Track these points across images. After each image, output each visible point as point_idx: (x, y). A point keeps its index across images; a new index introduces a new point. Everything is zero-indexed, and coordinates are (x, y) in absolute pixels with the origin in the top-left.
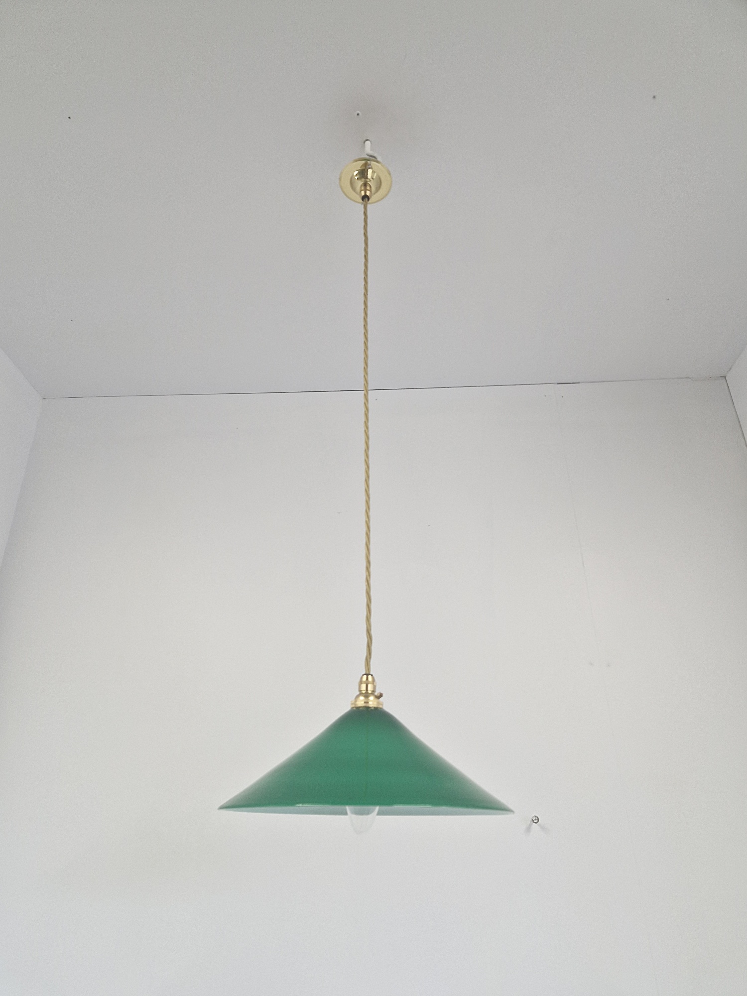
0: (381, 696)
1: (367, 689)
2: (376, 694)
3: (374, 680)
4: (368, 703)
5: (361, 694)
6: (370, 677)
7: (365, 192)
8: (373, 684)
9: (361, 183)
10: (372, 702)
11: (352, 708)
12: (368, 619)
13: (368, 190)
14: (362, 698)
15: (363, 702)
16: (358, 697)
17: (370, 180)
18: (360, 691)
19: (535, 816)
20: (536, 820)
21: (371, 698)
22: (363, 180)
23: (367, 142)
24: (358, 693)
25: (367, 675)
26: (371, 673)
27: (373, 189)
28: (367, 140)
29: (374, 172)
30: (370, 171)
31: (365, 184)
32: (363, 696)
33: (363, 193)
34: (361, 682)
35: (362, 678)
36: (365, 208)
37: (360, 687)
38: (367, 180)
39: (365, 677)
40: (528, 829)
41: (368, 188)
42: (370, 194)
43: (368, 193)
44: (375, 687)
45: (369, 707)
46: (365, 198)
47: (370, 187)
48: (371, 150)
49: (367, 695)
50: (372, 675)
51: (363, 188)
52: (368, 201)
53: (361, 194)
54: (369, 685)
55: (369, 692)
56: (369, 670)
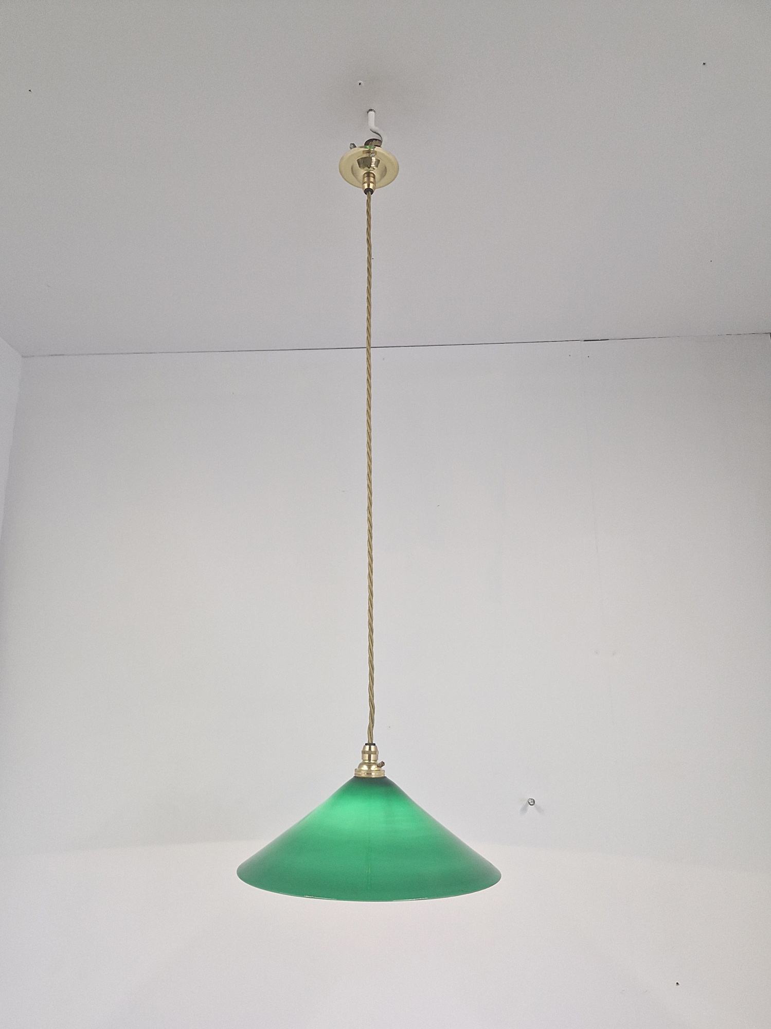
0: (383, 764)
1: (369, 759)
2: (378, 763)
3: (375, 748)
4: (371, 772)
5: (363, 763)
6: (372, 747)
7: (369, 185)
8: (375, 753)
9: (363, 172)
10: (375, 772)
11: (355, 778)
13: (372, 183)
14: (364, 768)
15: (365, 772)
16: (361, 765)
17: (374, 169)
19: (532, 799)
20: (532, 802)
21: (374, 768)
22: (367, 168)
23: (371, 113)
24: (361, 761)
25: (370, 744)
26: (373, 743)
27: (377, 176)
28: (371, 110)
29: (378, 160)
30: (374, 158)
31: (368, 174)
32: (364, 765)
33: (366, 186)
34: (364, 752)
35: (364, 747)
36: (369, 197)
37: (362, 756)
38: (371, 169)
39: (368, 747)
40: (524, 809)
41: (372, 179)
42: (373, 187)
43: (371, 187)
44: (377, 756)
45: (371, 778)
46: (369, 191)
47: (374, 177)
48: (375, 125)
49: (369, 765)
50: (374, 745)
51: (366, 179)
52: (372, 194)
53: (364, 187)
54: (372, 755)
55: (372, 762)
56: (372, 739)
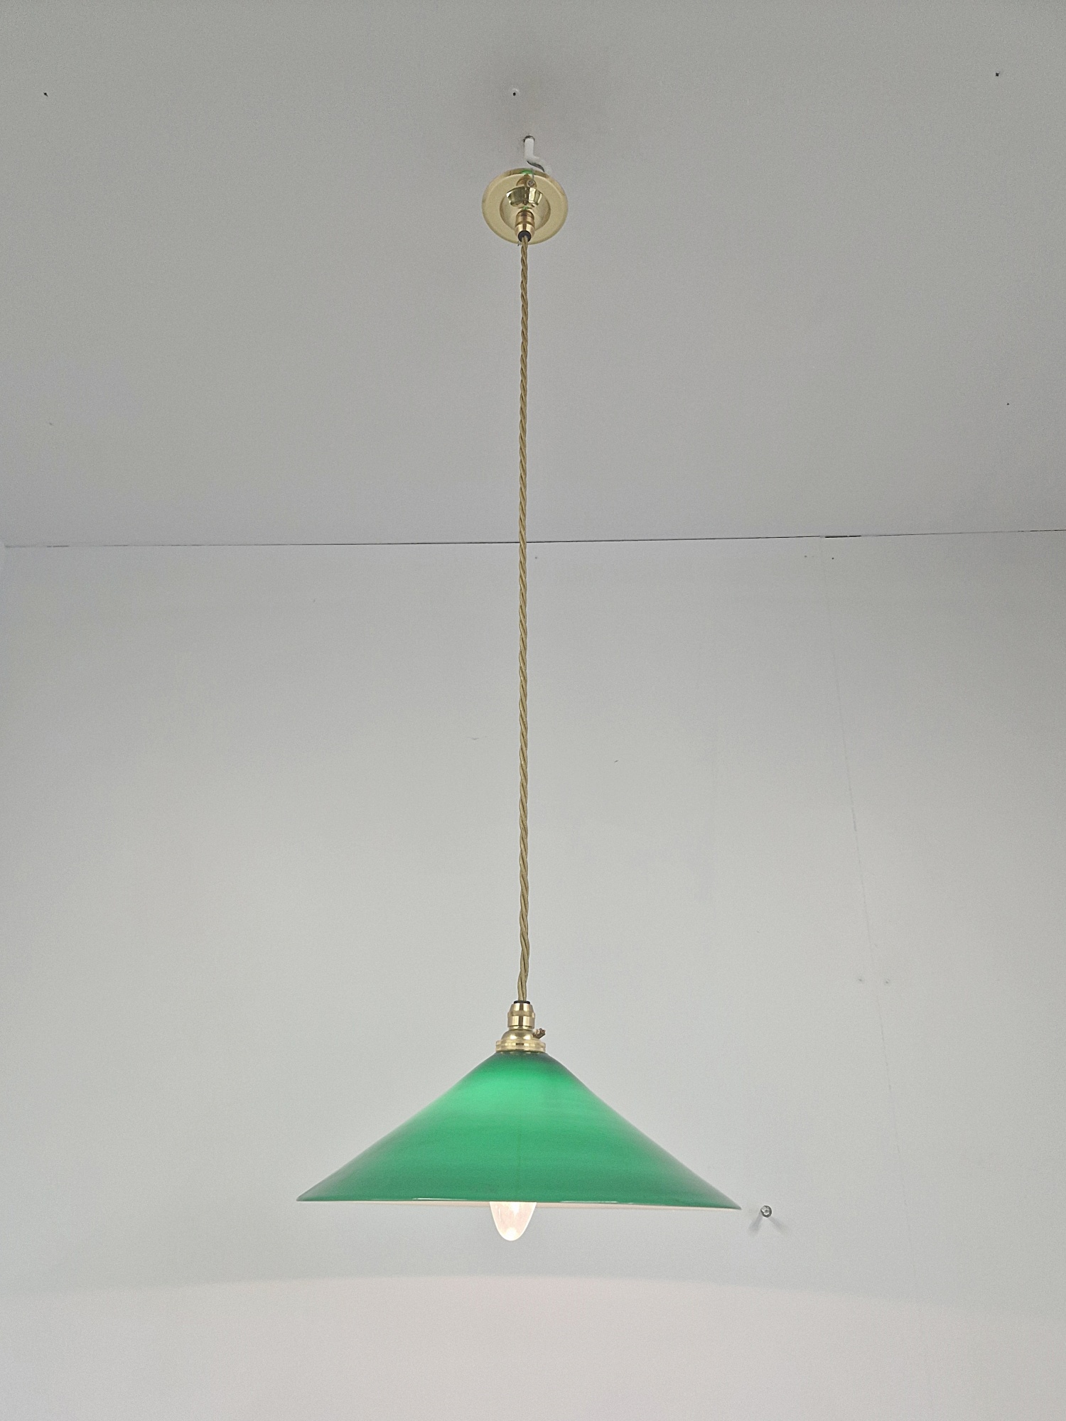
0: (542, 1033)
1: (521, 1024)
2: (534, 1030)
3: (531, 1008)
4: (523, 1044)
5: (511, 1031)
6: (525, 1005)
7: (525, 227)
8: (530, 1016)
9: (516, 210)
10: (529, 1044)
11: (498, 1052)
12: (523, 917)
13: (530, 223)
14: (513, 1037)
15: (515, 1044)
16: (506, 1035)
17: (533, 206)
18: (510, 1026)
19: (766, 1206)
20: (767, 1212)
21: (528, 1037)
22: (521, 205)
23: (529, 140)
24: (508, 1029)
25: (522, 1002)
26: (527, 1000)
27: (537, 220)
28: (528, 137)
29: (539, 193)
30: (532, 190)
31: (524, 213)
32: (513, 1034)
33: (520, 228)
34: (512, 1013)
35: (513, 1006)
36: (524, 252)
37: (510, 1020)
38: (528, 206)
39: (518, 1005)
40: (755, 1226)
41: (529, 219)
42: (532, 229)
43: (529, 228)
44: (532, 1021)
45: (524, 1052)
46: (524, 235)
47: (533, 217)
48: (535, 154)
49: (520, 1033)
50: (529, 1003)
51: (520, 219)
52: (529, 241)
53: (518, 229)
54: (525, 1018)
55: (524, 1028)
56: (524, 994)
